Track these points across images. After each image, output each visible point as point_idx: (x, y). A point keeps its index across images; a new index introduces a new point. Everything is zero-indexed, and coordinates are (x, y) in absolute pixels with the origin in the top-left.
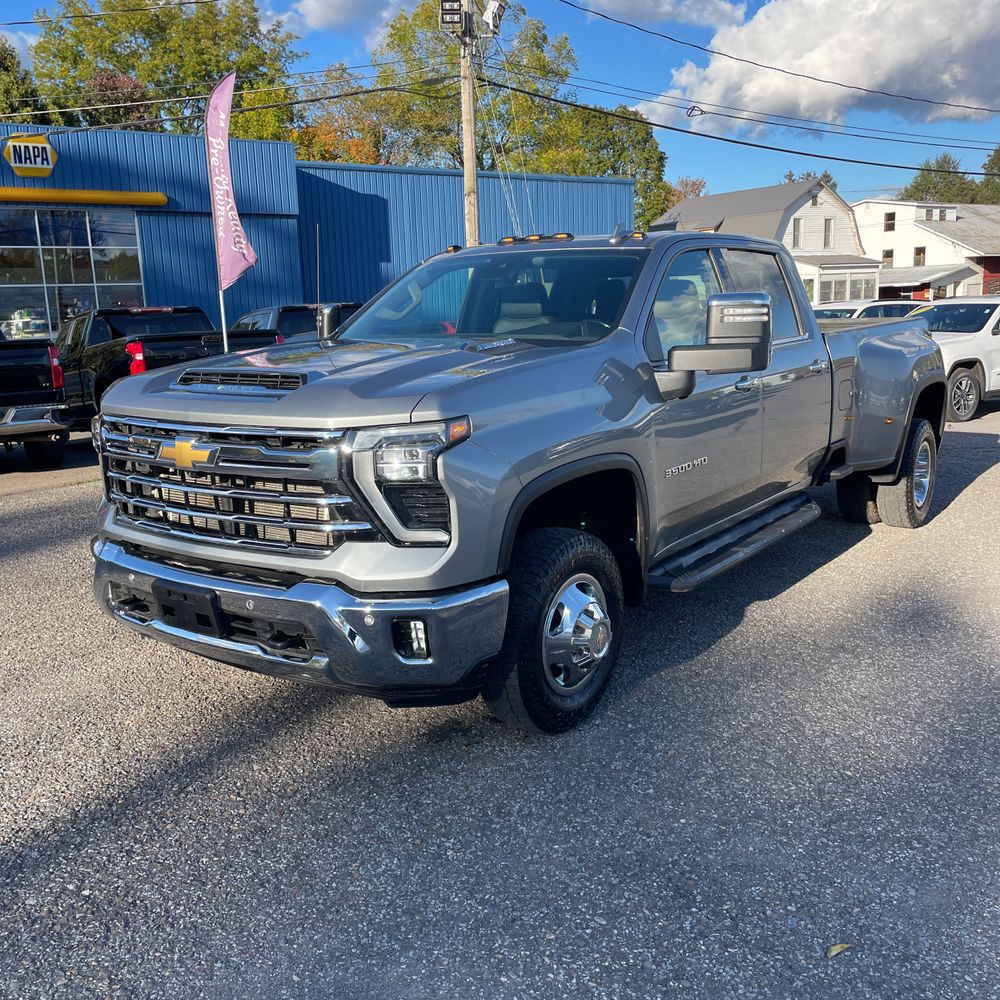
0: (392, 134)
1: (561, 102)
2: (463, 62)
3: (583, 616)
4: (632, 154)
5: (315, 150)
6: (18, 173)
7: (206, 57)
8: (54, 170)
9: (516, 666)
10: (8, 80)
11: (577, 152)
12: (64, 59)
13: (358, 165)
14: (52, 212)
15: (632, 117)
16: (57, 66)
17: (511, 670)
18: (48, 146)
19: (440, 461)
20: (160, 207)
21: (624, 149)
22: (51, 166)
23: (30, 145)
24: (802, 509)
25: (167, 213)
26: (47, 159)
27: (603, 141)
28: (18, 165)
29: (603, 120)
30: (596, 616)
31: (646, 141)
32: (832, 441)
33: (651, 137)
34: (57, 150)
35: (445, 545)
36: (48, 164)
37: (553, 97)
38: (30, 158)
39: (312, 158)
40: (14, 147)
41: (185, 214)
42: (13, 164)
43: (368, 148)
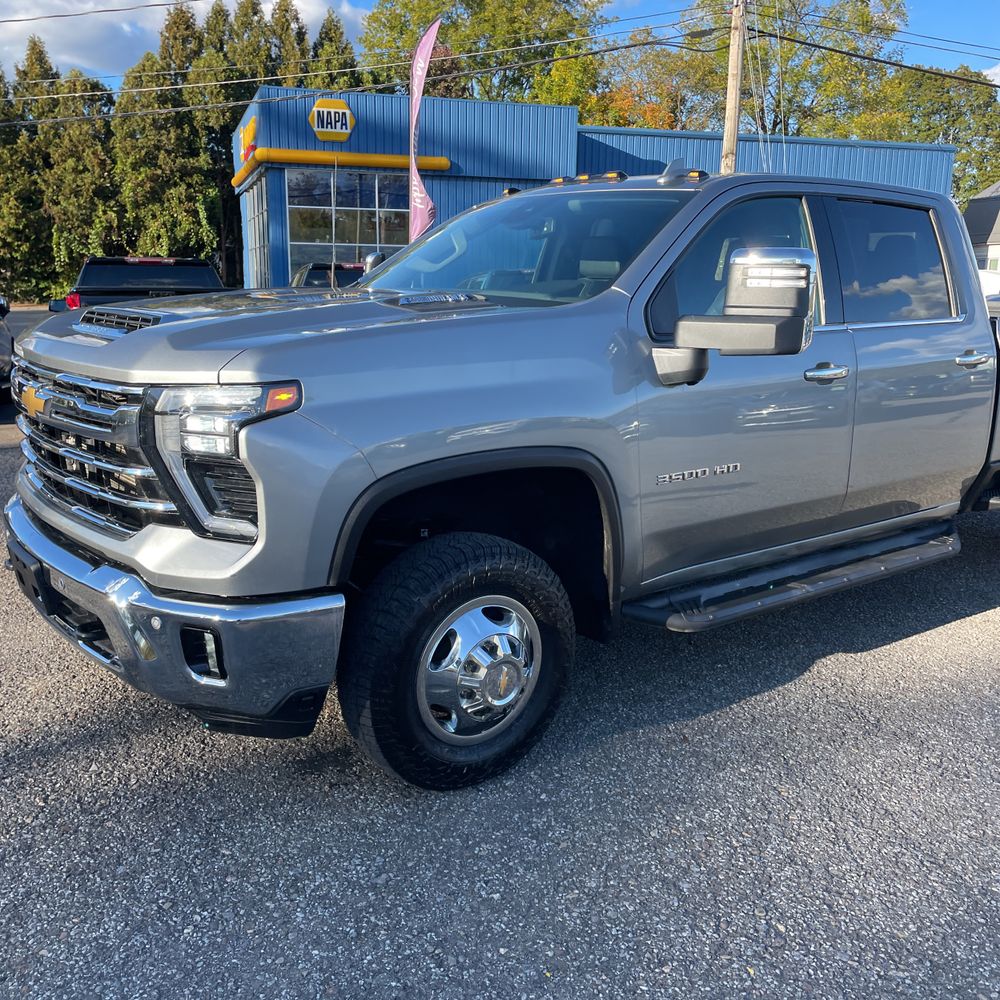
0: (693, 99)
1: (885, 62)
2: (735, 11)
3: (480, 651)
4: (969, 119)
5: (611, 115)
6: (319, 137)
7: (516, 25)
8: (351, 134)
9: (368, 703)
10: (330, 50)
11: (894, 116)
12: (392, 28)
13: (652, 131)
14: (361, 175)
15: (974, 79)
16: (386, 36)
17: (364, 707)
18: (348, 112)
19: (243, 434)
20: (443, 171)
21: (960, 114)
22: (349, 131)
23: (332, 111)
24: (932, 542)
25: (449, 178)
26: (346, 124)
27: (936, 105)
28: (320, 129)
29: (939, 82)
30: (500, 653)
31: (988, 105)
32: (993, 459)
33: (995, 100)
34: (355, 115)
35: (250, 541)
36: (346, 128)
37: (875, 57)
38: (331, 123)
39: (606, 125)
40: (319, 112)
41: (465, 178)
42: (315, 129)
43: (664, 114)
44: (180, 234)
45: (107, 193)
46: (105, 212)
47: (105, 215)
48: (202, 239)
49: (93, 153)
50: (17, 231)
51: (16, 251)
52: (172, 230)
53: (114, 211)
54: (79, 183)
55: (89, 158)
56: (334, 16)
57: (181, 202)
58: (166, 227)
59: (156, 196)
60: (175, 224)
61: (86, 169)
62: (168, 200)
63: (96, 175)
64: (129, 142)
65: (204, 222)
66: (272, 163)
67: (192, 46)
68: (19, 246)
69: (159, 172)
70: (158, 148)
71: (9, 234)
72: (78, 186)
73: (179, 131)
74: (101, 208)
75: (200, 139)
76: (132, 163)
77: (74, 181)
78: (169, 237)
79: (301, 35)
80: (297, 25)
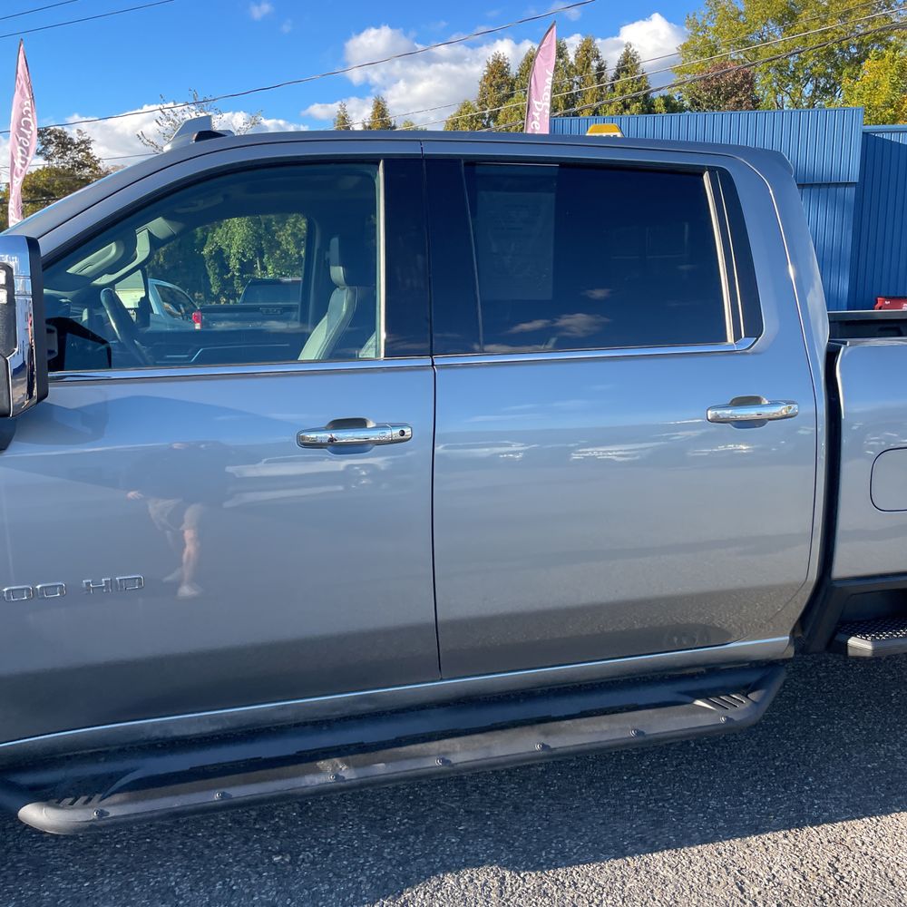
10: (625, 81)
56: (630, 51)
67: (505, 91)
79: (601, 69)
80: (597, 62)
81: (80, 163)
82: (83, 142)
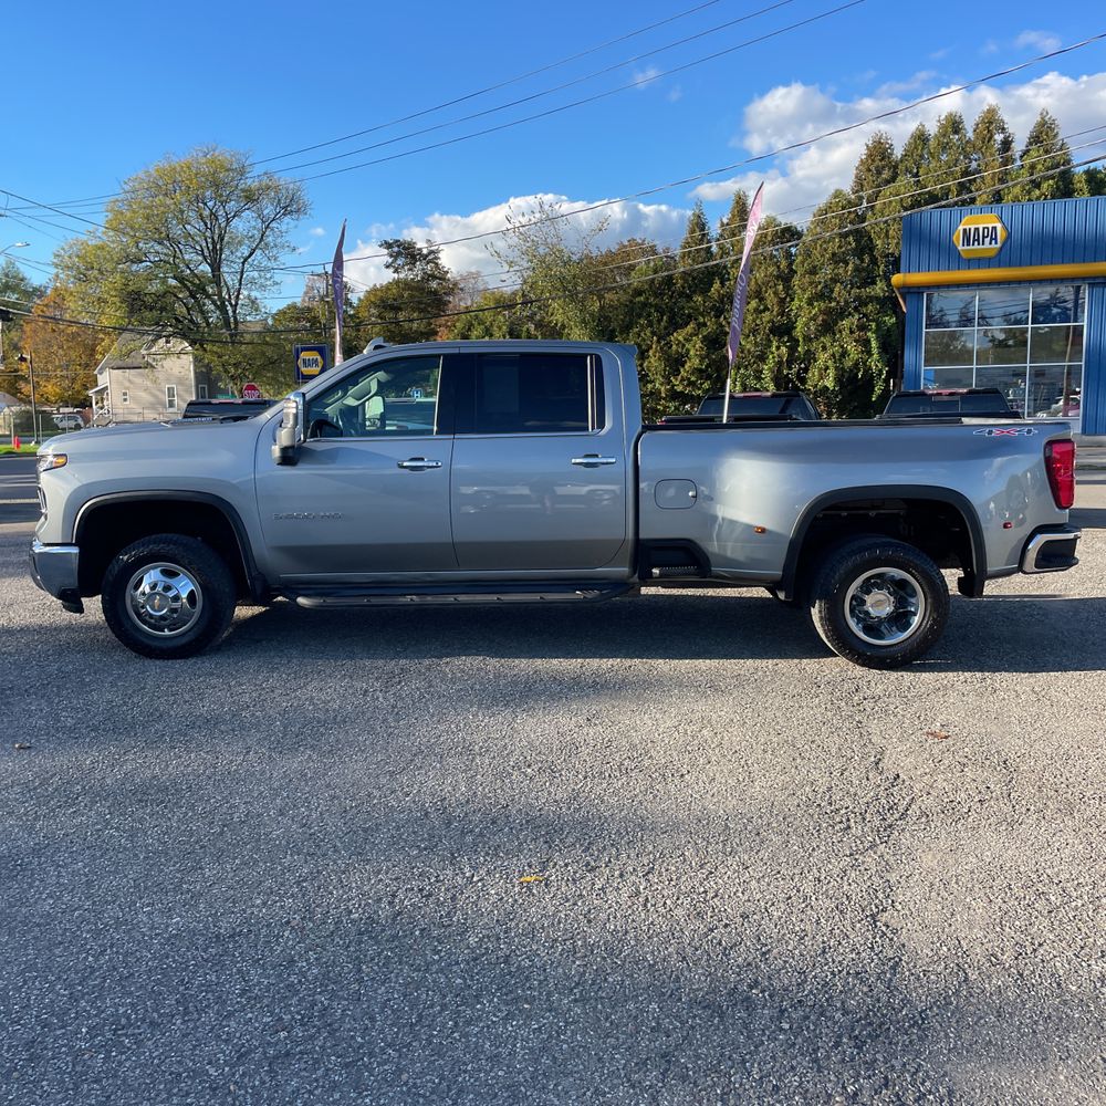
6: (964, 256)
18: (999, 226)
26: (996, 239)
34: (1008, 228)
36: (996, 243)
40: (965, 230)
42: (960, 247)
44: (848, 363)
45: (783, 330)
46: (778, 348)
47: (779, 351)
48: (870, 368)
49: (774, 293)
50: (700, 371)
51: (699, 389)
52: (840, 360)
53: (786, 347)
54: (758, 322)
55: (771, 299)
56: (1046, 119)
57: (852, 332)
58: (834, 358)
59: (828, 328)
60: (844, 354)
61: (766, 309)
62: (840, 332)
63: (775, 313)
64: (807, 279)
65: (875, 351)
66: (909, 288)
67: (886, 174)
68: (701, 384)
69: (833, 304)
70: (835, 280)
71: (693, 374)
72: (757, 325)
73: (858, 262)
74: (775, 344)
75: (879, 267)
76: (809, 298)
77: (754, 321)
78: (836, 368)
79: (1007, 144)
80: (1002, 136)
81: (429, 276)
82: (432, 252)
